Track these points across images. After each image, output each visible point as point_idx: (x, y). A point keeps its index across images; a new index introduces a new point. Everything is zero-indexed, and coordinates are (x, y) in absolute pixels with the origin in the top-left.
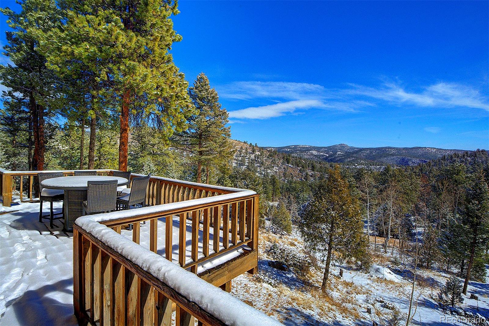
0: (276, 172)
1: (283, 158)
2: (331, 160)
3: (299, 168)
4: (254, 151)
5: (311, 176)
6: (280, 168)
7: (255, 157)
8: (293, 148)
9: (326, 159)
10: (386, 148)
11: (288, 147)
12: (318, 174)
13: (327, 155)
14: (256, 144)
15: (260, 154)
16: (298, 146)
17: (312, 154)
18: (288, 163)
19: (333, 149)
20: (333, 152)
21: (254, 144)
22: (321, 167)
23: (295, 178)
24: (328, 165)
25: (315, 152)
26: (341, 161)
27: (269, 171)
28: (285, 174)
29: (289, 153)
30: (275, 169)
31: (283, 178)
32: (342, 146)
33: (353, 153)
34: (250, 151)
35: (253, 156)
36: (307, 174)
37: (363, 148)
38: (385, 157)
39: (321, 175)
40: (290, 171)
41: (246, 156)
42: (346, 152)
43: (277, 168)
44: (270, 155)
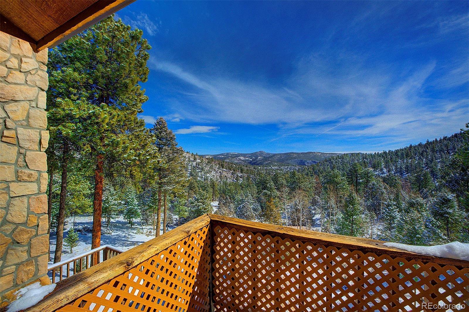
0: (214, 176)
1: (219, 164)
2: (254, 164)
3: (231, 172)
4: (195, 159)
5: (241, 177)
6: (217, 172)
7: (197, 164)
8: (226, 155)
9: (250, 163)
10: (290, 153)
11: (222, 154)
12: (246, 175)
13: (251, 160)
14: (197, 153)
15: (200, 162)
16: (229, 153)
17: (240, 160)
18: (223, 168)
19: (255, 155)
20: (255, 157)
21: (195, 154)
22: (247, 170)
23: (229, 179)
24: (252, 168)
25: (242, 158)
26: (260, 164)
27: (208, 175)
28: (220, 177)
29: (223, 159)
30: (213, 173)
31: (219, 180)
32: (261, 153)
33: (269, 158)
34: (192, 159)
35: (194, 164)
36: (237, 176)
37: (275, 154)
38: (290, 160)
39: (248, 176)
40: (225, 174)
41: (189, 164)
42: (264, 157)
43: (214, 172)
44: (208, 162)
